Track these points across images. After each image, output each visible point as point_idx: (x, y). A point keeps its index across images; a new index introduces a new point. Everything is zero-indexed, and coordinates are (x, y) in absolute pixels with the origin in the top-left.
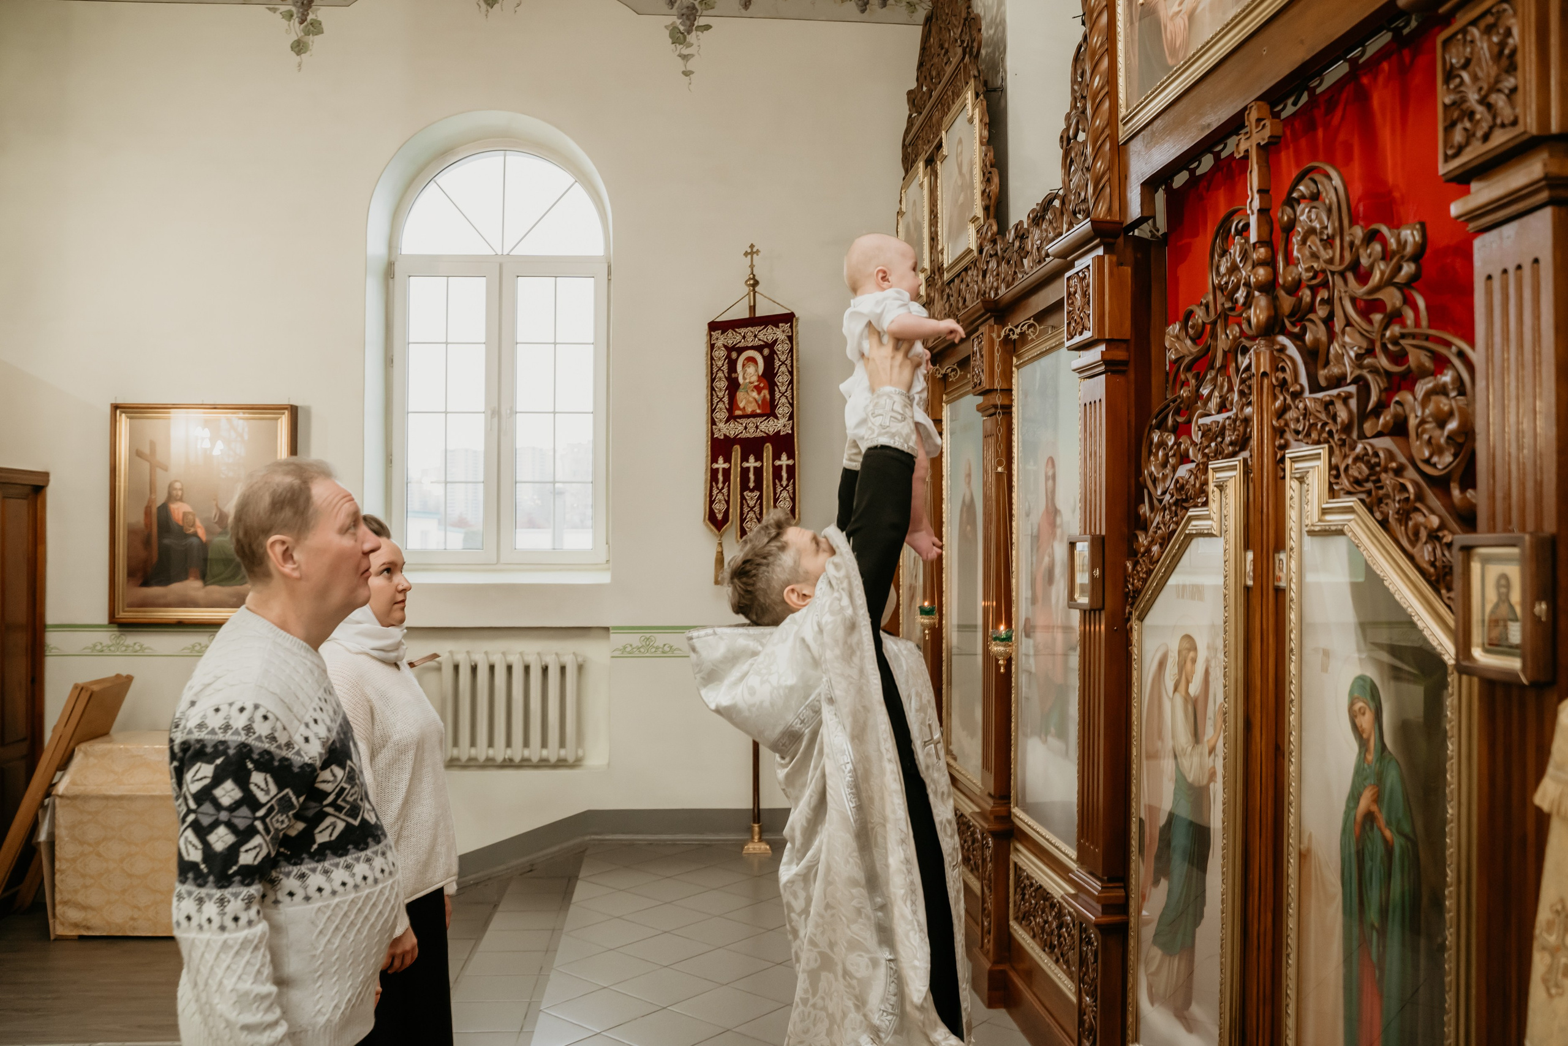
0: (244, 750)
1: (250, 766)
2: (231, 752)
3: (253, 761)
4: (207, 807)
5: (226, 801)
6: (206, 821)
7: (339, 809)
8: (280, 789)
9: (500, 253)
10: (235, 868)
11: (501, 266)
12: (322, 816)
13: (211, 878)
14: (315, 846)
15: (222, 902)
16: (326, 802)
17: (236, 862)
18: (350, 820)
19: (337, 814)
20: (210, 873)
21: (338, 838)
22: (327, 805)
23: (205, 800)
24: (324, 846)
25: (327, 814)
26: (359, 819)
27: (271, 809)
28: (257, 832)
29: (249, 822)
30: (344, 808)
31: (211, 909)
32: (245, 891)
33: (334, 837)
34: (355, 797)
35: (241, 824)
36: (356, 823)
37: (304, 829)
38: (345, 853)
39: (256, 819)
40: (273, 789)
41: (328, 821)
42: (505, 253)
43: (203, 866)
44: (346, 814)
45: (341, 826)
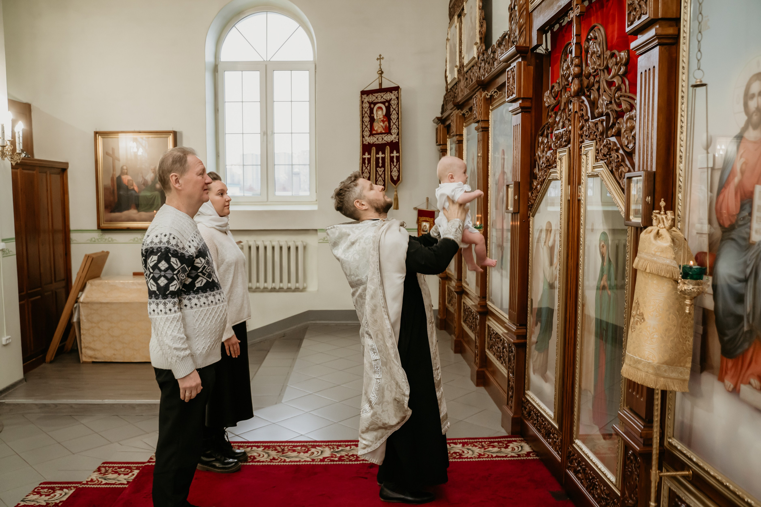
0: (167, 250)
1: (170, 255)
2: (163, 250)
3: (171, 254)
4: (157, 271)
5: (163, 268)
6: (157, 276)
7: (204, 274)
8: (182, 264)
9: (266, 60)
10: (168, 292)
11: (266, 66)
12: (197, 277)
13: (160, 296)
14: (196, 288)
15: (165, 304)
16: (198, 271)
17: (169, 290)
18: (208, 279)
19: (203, 276)
20: (160, 294)
21: (204, 285)
22: (199, 272)
23: (156, 268)
24: (199, 288)
25: (200, 276)
26: (212, 279)
27: (179, 271)
28: (175, 279)
29: (172, 275)
30: (206, 274)
31: (161, 307)
32: (173, 300)
33: (202, 285)
34: (210, 270)
35: (169, 276)
36: (211, 281)
37: (191, 281)
38: (206, 292)
39: (174, 274)
40: (179, 264)
41: (200, 279)
42: (268, 60)
43: (157, 292)
44: (206, 277)
45: (205, 281)
